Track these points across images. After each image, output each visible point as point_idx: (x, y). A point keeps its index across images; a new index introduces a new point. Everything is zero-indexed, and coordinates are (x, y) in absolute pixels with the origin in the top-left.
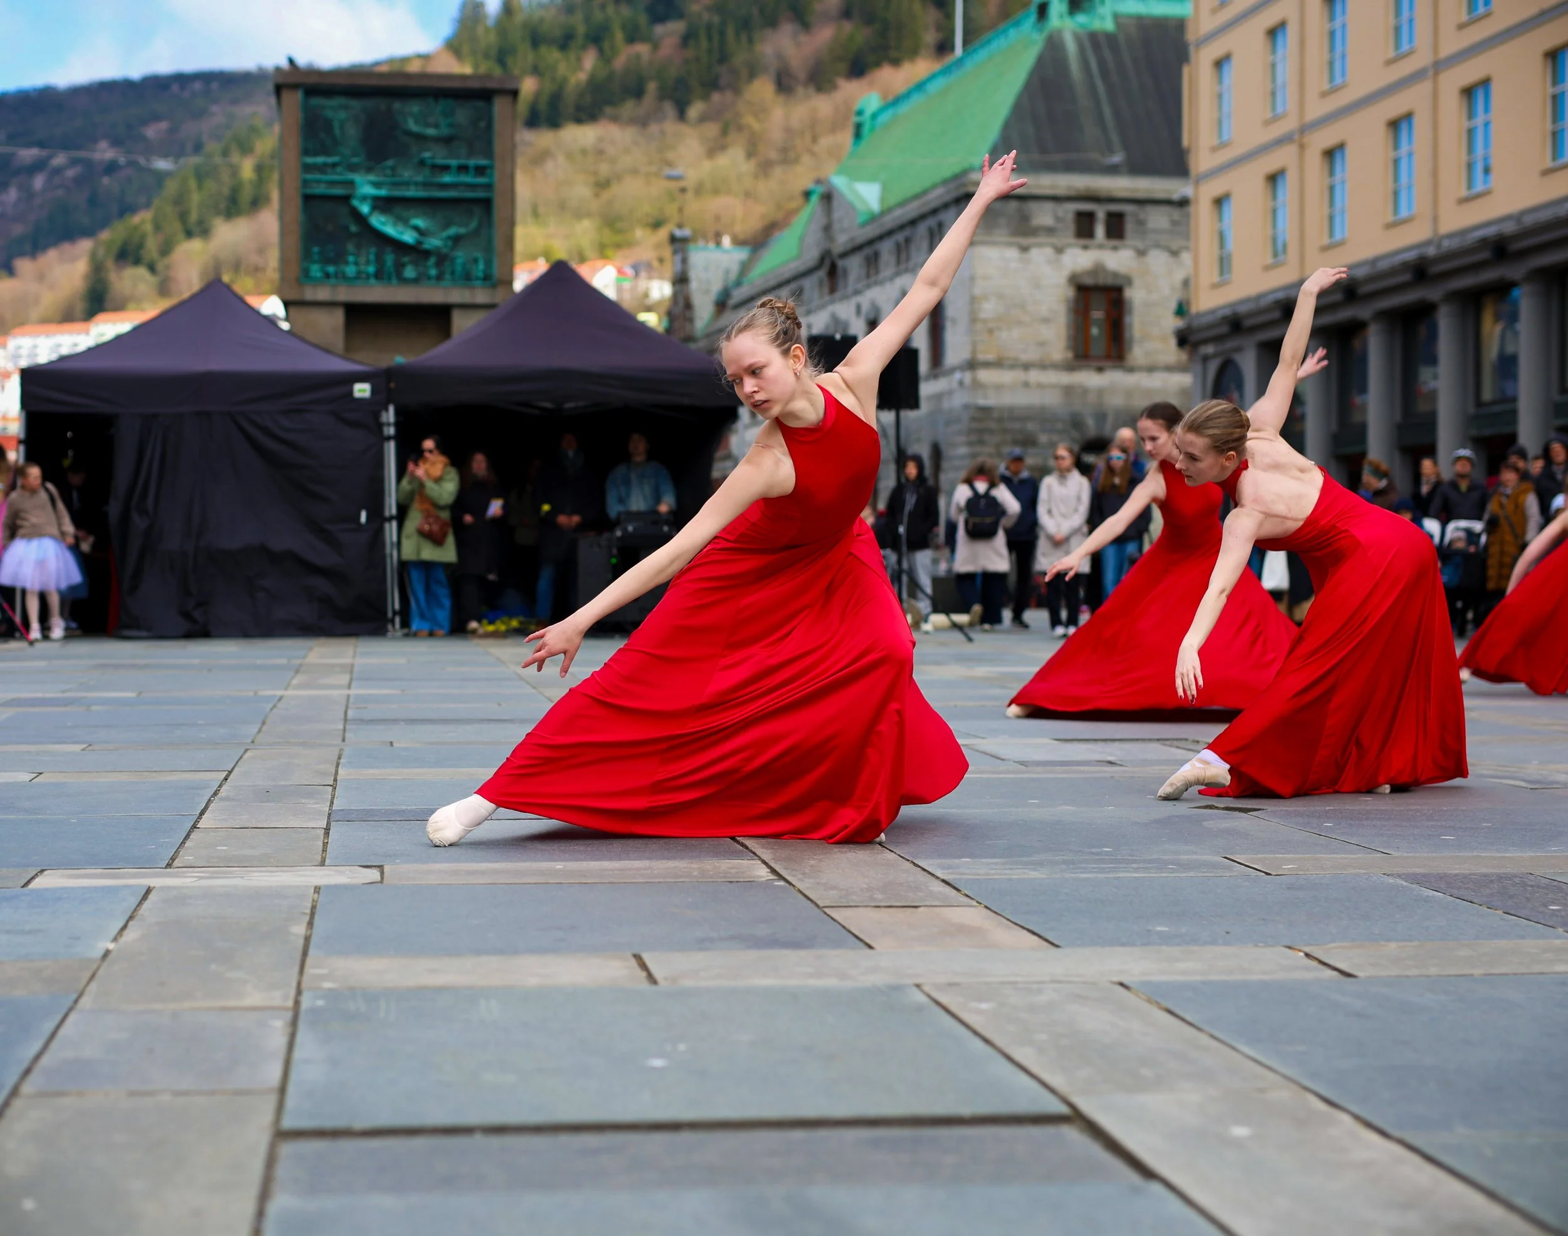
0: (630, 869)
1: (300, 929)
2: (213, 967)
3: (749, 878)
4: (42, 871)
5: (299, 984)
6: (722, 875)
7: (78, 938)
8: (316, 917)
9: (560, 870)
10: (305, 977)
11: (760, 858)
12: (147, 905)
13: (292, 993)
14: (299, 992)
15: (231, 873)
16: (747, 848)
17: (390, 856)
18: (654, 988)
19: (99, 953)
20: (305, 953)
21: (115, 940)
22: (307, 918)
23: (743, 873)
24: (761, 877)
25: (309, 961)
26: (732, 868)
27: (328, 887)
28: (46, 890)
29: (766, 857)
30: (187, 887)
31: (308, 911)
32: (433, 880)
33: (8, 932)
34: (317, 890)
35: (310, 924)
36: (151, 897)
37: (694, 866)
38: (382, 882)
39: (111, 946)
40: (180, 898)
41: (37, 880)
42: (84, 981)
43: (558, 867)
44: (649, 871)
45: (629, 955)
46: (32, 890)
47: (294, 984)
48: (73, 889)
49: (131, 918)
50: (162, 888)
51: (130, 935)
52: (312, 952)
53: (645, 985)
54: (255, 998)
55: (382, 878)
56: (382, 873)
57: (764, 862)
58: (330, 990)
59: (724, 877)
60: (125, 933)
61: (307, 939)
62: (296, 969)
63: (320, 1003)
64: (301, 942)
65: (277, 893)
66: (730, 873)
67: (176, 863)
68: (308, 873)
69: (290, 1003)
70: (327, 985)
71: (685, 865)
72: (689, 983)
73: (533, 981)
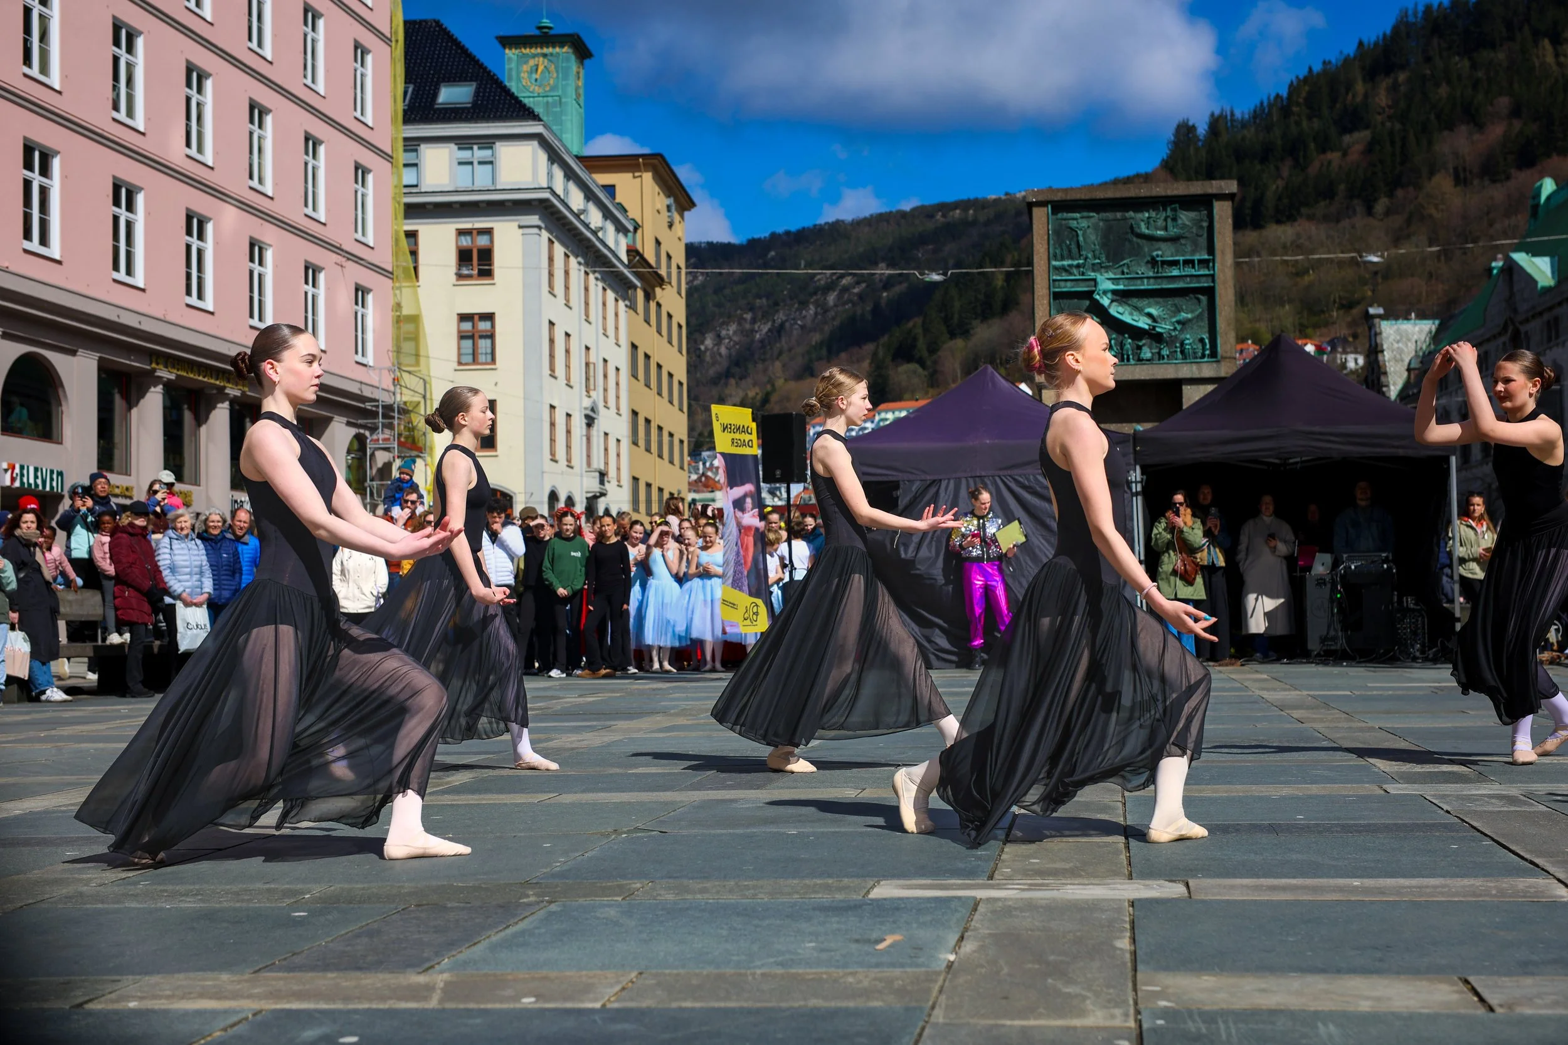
0: (1427, 887)
1: (1124, 944)
2: (1050, 981)
3: (1552, 897)
4: (878, 882)
5: (1136, 1003)
6: (1521, 894)
7: (921, 949)
8: (1136, 931)
9: (1357, 887)
10: (1139, 994)
11: (1555, 877)
12: (977, 917)
13: (1132, 1011)
14: (1138, 1012)
15: (1047, 885)
16: (1537, 866)
17: (1191, 870)
18: (1491, 1015)
19: (944, 965)
20: (1135, 970)
21: (954, 950)
22: (1128, 934)
23: (1541, 892)
24: (1563, 897)
25: (1139, 976)
26: (1530, 887)
27: (1139, 900)
28: (885, 899)
29: (1562, 876)
30: (1011, 899)
31: (1128, 926)
32: (1237, 896)
33: (857, 941)
34: (1132, 904)
35: (1133, 940)
36: (981, 908)
37: (1492, 885)
38: (1190, 897)
39: (952, 957)
40: (1005, 910)
41: (875, 890)
42: (935, 993)
43: (1356, 883)
44: (1446, 890)
45: (1456, 978)
46: (872, 900)
47: (1131, 1002)
48: (908, 898)
49: (966, 929)
50: (989, 900)
51: (968, 947)
52: (1140, 967)
53: (1481, 1011)
54: (1095, 1018)
55: (1189, 892)
56: (1187, 885)
57: (1559, 881)
58: (1166, 1007)
59: (1524, 897)
60: (963, 944)
61: (1134, 954)
62: (1130, 985)
63: (1160, 1022)
64: (1128, 956)
65: (1094, 906)
66: (1529, 892)
67: (996, 876)
68: (1119, 886)
69: (1132, 1024)
70: (1163, 1003)
71: (1480, 883)
72: (1528, 1011)
73: (1365, 1006)
